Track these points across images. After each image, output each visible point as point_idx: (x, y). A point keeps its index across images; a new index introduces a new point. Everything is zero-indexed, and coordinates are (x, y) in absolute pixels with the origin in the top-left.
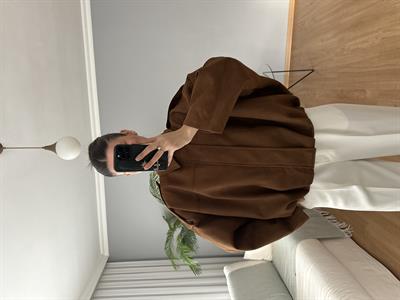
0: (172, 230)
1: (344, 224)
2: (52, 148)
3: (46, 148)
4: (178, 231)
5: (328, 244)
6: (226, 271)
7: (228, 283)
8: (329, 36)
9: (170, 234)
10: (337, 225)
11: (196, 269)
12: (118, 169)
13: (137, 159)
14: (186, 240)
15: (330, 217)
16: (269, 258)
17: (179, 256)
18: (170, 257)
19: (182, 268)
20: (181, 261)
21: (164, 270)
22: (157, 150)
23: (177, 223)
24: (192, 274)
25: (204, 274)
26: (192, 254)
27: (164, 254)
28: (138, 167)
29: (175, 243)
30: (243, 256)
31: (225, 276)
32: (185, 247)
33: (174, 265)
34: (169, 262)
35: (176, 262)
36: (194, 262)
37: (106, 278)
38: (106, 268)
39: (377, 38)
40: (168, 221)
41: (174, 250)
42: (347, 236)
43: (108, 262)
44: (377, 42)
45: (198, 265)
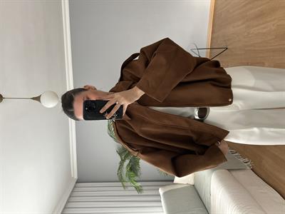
0: (123, 161)
1: (247, 160)
2: (38, 99)
3: (33, 99)
4: (127, 162)
5: (234, 173)
6: (161, 191)
7: (162, 200)
9: (121, 164)
10: (242, 160)
11: (139, 189)
12: (86, 118)
13: (101, 111)
14: (133, 168)
15: (236, 154)
16: (192, 183)
17: (127, 179)
18: (121, 180)
19: (129, 188)
20: (129, 184)
21: (117, 190)
22: (115, 104)
23: (126, 157)
24: (136, 193)
25: (145, 193)
26: (136, 178)
27: (118, 179)
28: (102, 117)
29: (125, 170)
30: (173, 181)
31: (160, 195)
32: (132, 173)
33: (124, 186)
34: (120, 184)
35: (125, 184)
36: (138, 184)
37: (75, 194)
38: (75, 187)
39: (273, 25)
40: (120, 154)
41: (124, 176)
42: (248, 168)
43: (77, 182)
44: (273, 28)
45: (141, 187)
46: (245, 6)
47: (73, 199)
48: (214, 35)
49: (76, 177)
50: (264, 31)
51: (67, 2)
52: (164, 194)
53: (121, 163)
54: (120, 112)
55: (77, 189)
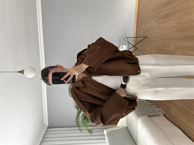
0: (79, 112)
1: (160, 109)
2: (22, 72)
3: (19, 72)
4: (82, 113)
5: (153, 118)
6: (105, 132)
7: (106, 137)
9: (78, 115)
10: (157, 109)
11: (90, 131)
12: (54, 83)
15: (154, 106)
16: (125, 126)
17: (82, 125)
18: (78, 125)
19: (84, 131)
20: (83, 128)
21: (75, 132)
24: (88, 134)
25: (94, 134)
27: (76, 125)
29: (80, 119)
31: (104, 135)
32: (85, 120)
33: (80, 130)
34: (78, 128)
35: (81, 128)
36: (90, 128)
37: (47, 136)
38: (47, 131)
39: (175, 22)
40: (77, 108)
41: (80, 122)
42: (161, 114)
43: (48, 128)
44: (175, 24)
45: (92, 129)
46: (157, 9)
47: (45, 140)
48: (138, 28)
49: (47, 124)
50: (169, 26)
51: (40, 1)
52: (107, 134)
55: (48, 133)
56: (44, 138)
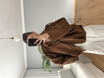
0: (44, 61)
4: (46, 61)
6: (58, 72)
7: (59, 75)
8: (85, 10)
11: (50, 71)
14: (48, 63)
15: (86, 57)
17: (46, 68)
18: (43, 68)
19: (47, 71)
20: (46, 69)
21: (42, 71)
23: (45, 59)
25: (52, 72)
26: (49, 67)
28: (35, 45)
29: (45, 64)
30: (63, 68)
31: (58, 73)
32: (48, 65)
33: (45, 70)
34: (43, 69)
35: (45, 69)
36: (50, 69)
38: (26, 71)
40: (43, 58)
42: (90, 62)
43: (27, 69)
44: (98, 11)
45: (51, 70)
47: (26, 76)
48: (76, 14)
49: (27, 67)
50: (94, 12)
53: (43, 62)
54: (42, 43)
55: (27, 72)
56: (25, 75)
